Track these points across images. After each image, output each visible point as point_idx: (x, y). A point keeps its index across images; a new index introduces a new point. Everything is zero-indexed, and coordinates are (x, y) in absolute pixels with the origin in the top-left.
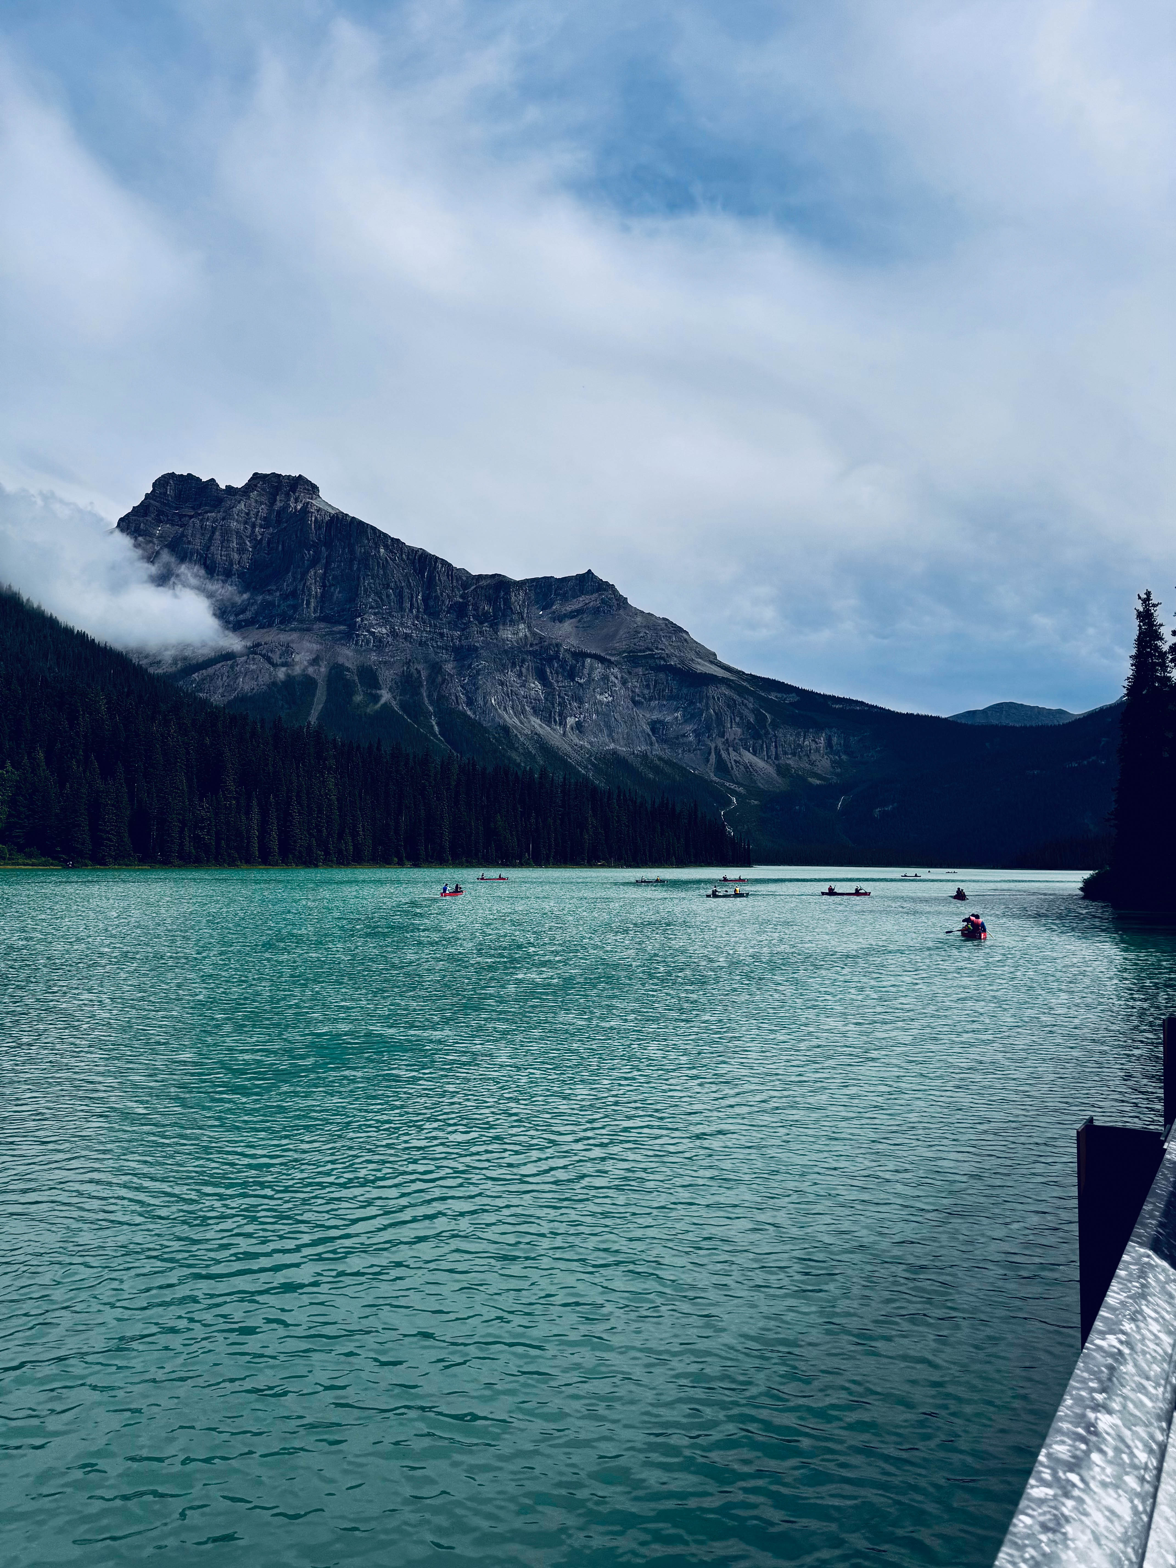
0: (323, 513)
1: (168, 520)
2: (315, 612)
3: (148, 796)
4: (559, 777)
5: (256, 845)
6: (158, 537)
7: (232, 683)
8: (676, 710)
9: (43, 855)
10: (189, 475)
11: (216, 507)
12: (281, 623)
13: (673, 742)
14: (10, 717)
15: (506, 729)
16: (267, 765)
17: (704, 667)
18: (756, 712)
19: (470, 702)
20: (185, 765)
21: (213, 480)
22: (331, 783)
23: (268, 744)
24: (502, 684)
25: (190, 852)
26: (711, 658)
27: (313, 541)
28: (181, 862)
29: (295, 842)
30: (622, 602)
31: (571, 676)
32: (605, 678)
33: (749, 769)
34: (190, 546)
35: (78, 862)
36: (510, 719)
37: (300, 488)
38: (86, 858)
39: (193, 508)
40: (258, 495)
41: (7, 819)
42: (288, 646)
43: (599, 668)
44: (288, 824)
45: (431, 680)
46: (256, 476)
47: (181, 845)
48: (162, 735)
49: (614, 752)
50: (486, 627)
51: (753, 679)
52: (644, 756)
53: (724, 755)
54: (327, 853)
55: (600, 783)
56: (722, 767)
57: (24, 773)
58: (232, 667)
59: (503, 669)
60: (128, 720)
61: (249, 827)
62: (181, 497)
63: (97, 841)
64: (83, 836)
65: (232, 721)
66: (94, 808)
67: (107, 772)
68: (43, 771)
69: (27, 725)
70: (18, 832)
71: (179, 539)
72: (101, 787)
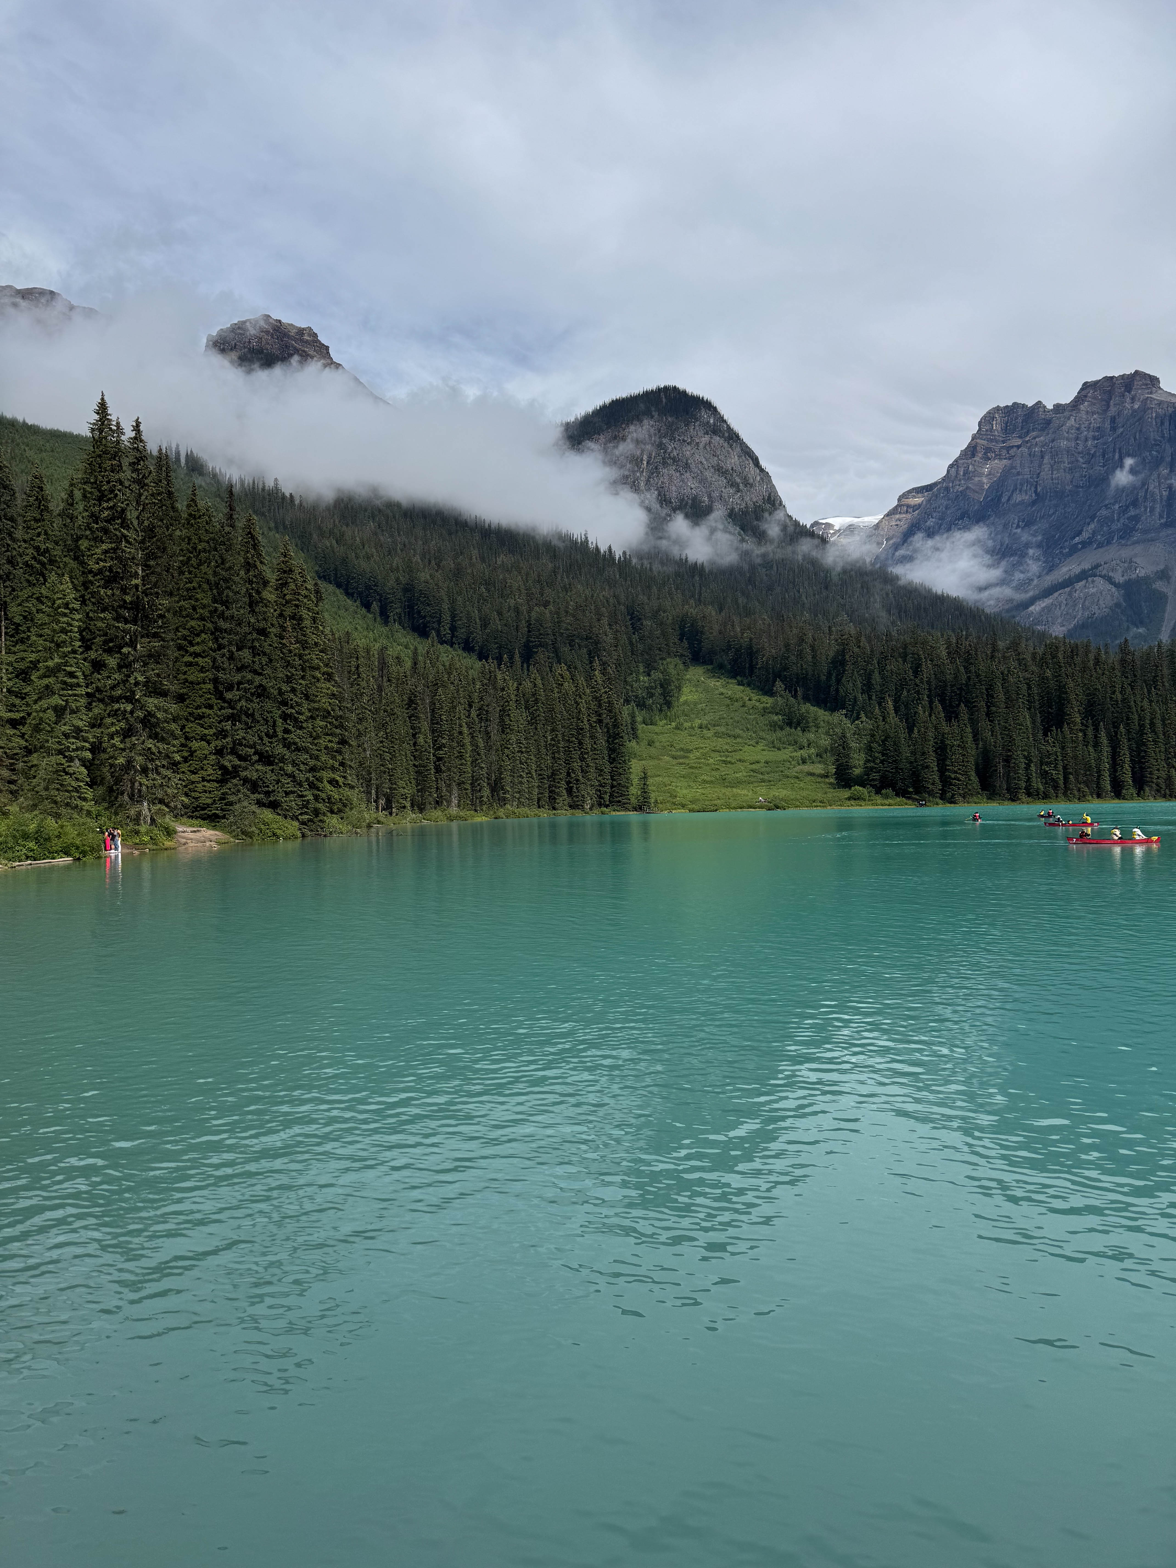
0: (1165, 406)
1: (996, 455)
2: (1161, 517)
3: (992, 735)
5: (1108, 779)
6: (987, 475)
7: (1071, 611)
9: (897, 795)
10: (1015, 404)
11: (1043, 430)
12: (1121, 538)
14: (862, 672)
16: (1114, 693)
20: (1028, 701)
21: (1039, 403)
23: (1114, 669)
25: (1038, 789)
27: (1155, 440)
28: (1030, 799)
29: (1151, 773)
34: (1020, 477)
35: (930, 801)
37: (1137, 383)
38: (937, 797)
39: (1020, 437)
40: (1089, 406)
41: (865, 764)
42: (1131, 561)
44: (1143, 754)
46: (1086, 386)
47: (1029, 780)
48: (1002, 673)
57: (876, 722)
58: (1070, 594)
60: (968, 662)
61: (1099, 760)
62: (1008, 429)
63: (946, 781)
64: (933, 776)
65: (1074, 651)
66: (942, 750)
67: (951, 714)
68: (893, 718)
69: (876, 677)
70: (875, 776)
71: (1006, 473)
72: (946, 729)
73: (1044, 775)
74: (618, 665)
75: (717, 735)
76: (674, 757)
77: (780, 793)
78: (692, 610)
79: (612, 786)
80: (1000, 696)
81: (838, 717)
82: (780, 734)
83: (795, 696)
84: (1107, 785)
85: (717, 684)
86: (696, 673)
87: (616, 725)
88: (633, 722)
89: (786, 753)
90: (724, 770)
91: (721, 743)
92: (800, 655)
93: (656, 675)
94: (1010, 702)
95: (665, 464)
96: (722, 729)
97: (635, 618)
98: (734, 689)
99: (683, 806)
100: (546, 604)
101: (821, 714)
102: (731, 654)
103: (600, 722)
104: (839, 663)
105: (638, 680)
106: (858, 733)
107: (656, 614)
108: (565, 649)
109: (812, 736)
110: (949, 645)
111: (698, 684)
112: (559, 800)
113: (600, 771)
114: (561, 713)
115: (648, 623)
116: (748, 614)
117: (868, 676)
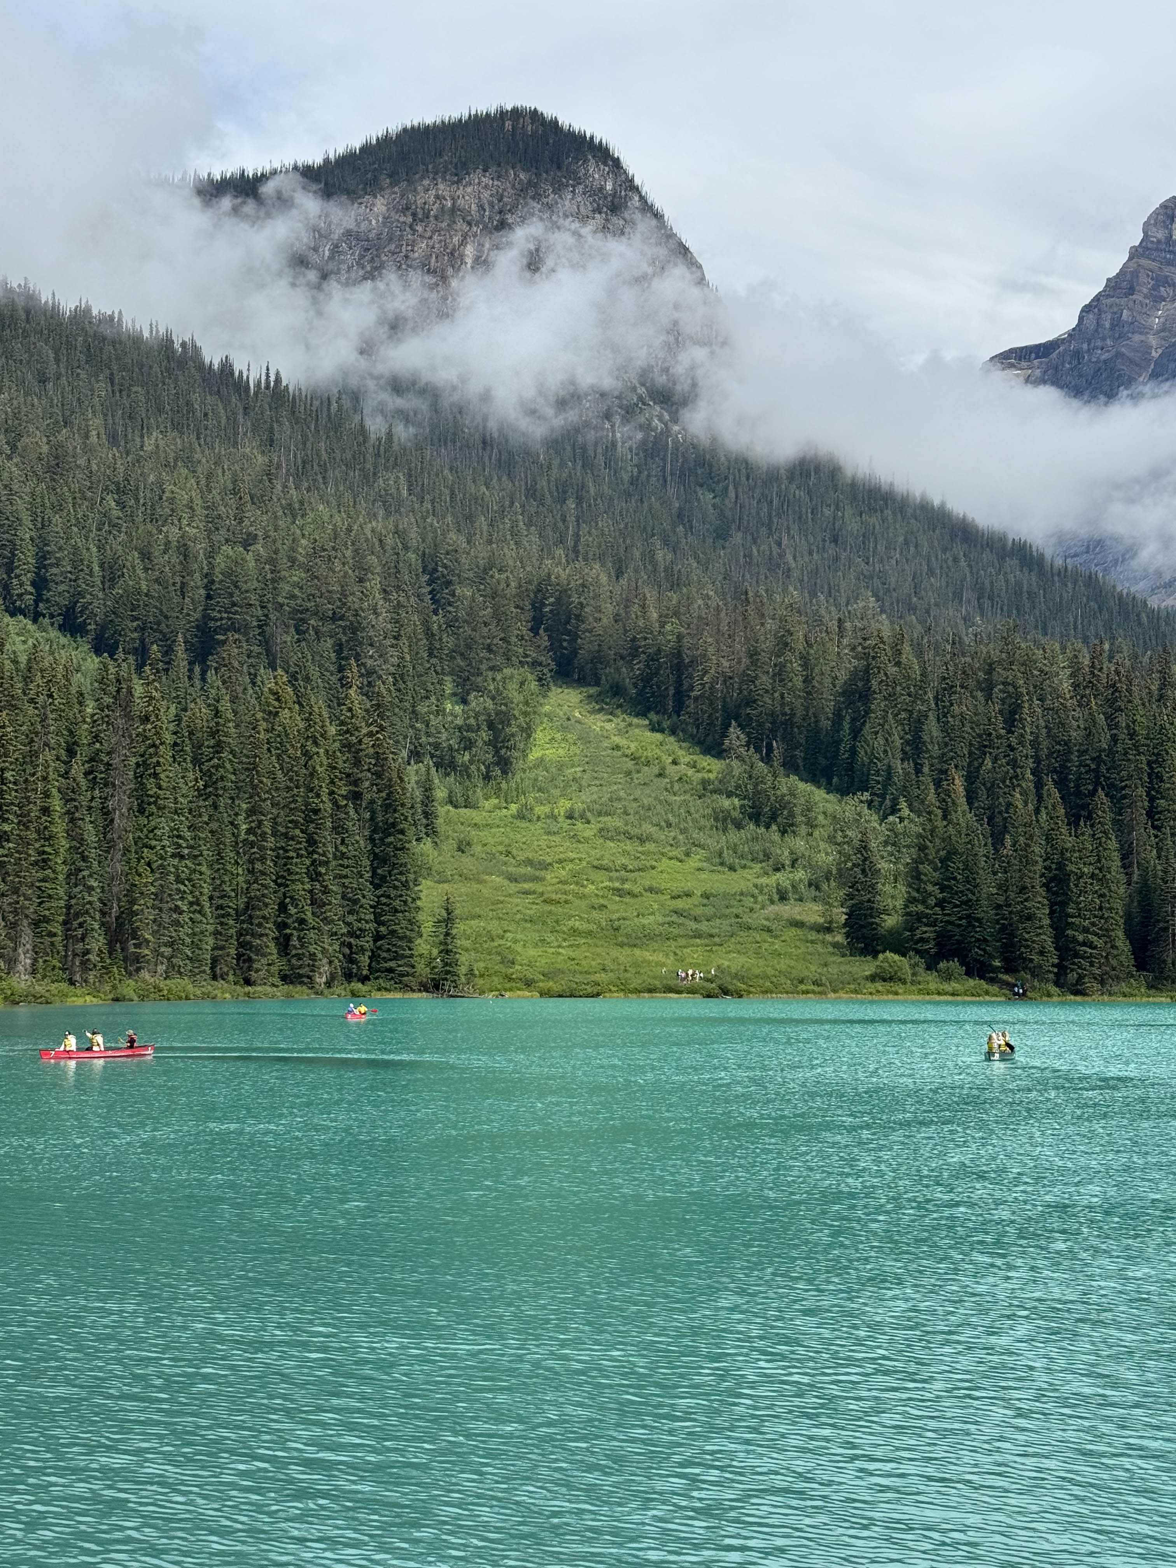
3: (1159, 857)
6: (1158, 332)
9: (969, 973)
14: (903, 715)
35: (1034, 988)
38: (1048, 980)
41: (906, 906)
57: (930, 820)
60: (1113, 705)
63: (1066, 948)
64: (1041, 937)
66: (1059, 883)
67: (1079, 811)
68: (963, 815)
69: (932, 729)
70: (925, 932)
72: (1068, 841)
74: (400, 677)
75: (604, 833)
76: (513, 879)
77: (732, 961)
78: (559, 569)
79: (378, 937)
81: (854, 807)
82: (734, 836)
83: (767, 759)
85: (608, 725)
86: (565, 701)
87: (389, 806)
88: (428, 799)
89: (747, 878)
90: (617, 908)
91: (612, 852)
92: (780, 674)
93: (477, 702)
96: (615, 822)
97: (438, 581)
98: (642, 739)
99: (528, 984)
100: (248, 542)
102: (638, 666)
103: (356, 796)
104: (857, 695)
105: (440, 711)
106: (893, 841)
107: (482, 575)
108: (285, 638)
109: (799, 844)
110: (1075, 669)
111: (567, 724)
112: (260, 963)
113: (352, 903)
114: (271, 774)
115: (465, 592)
116: (675, 584)
117: (916, 725)
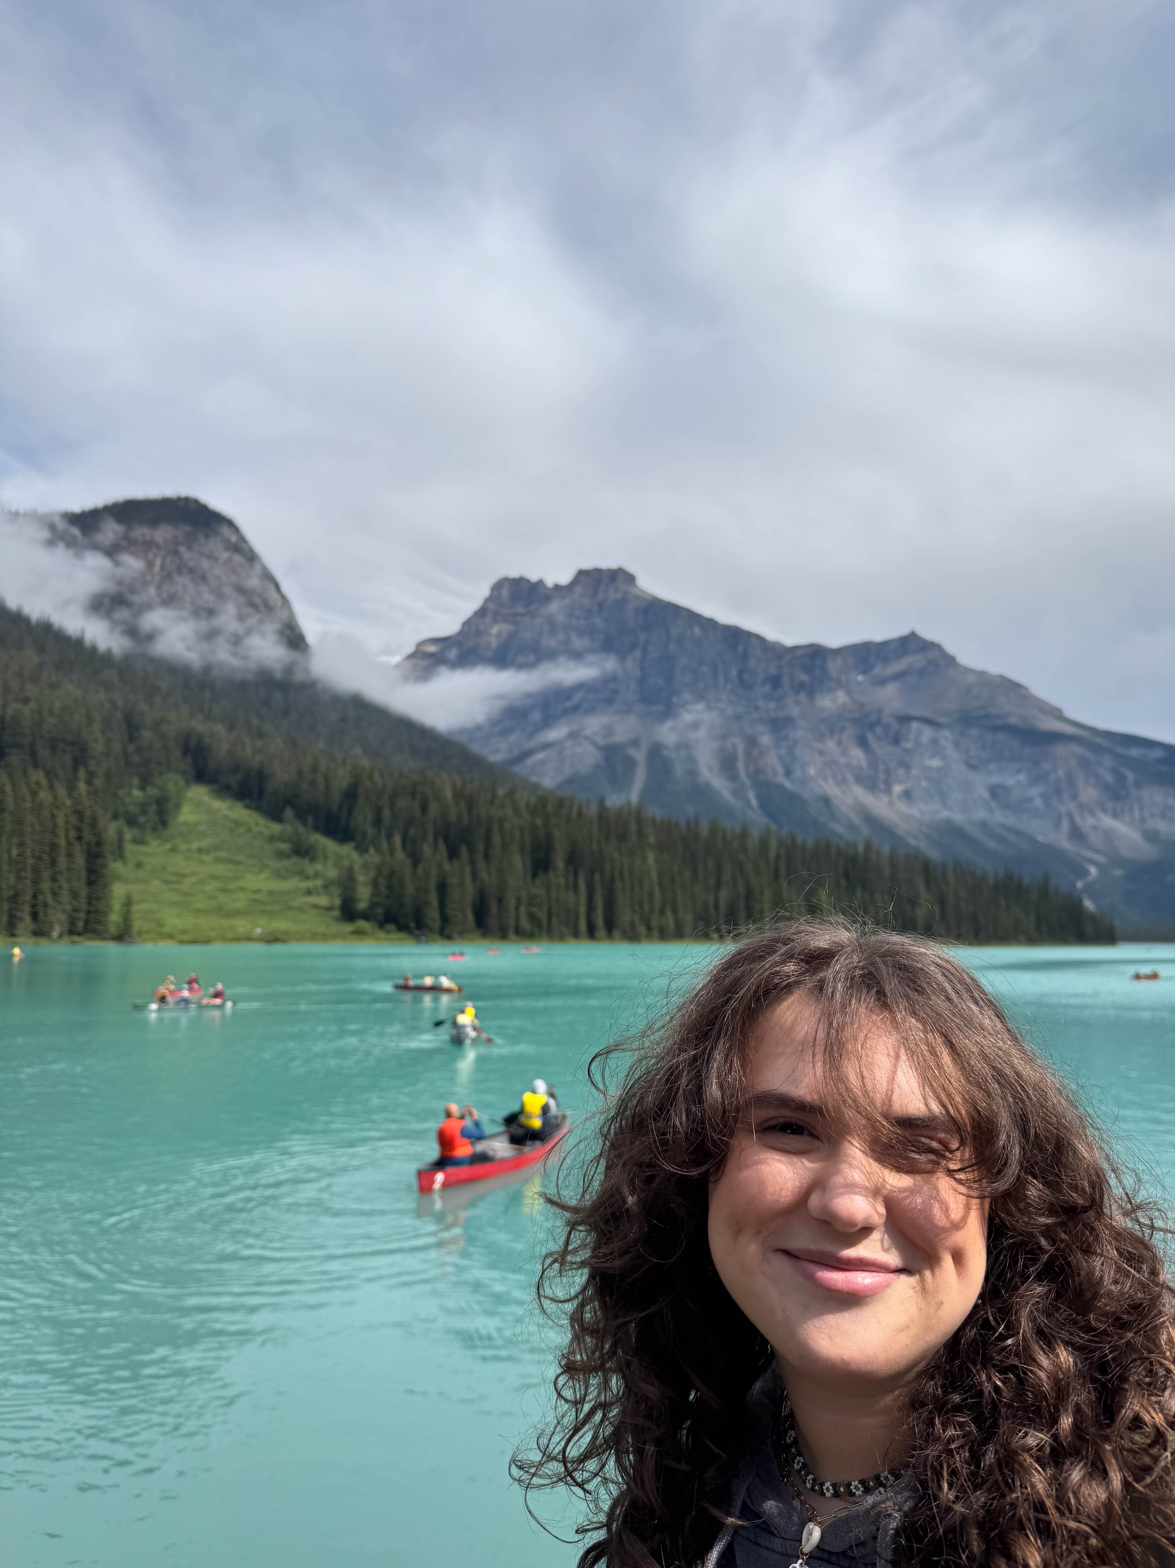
0: (641, 601)
1: (504, 619)
2: (634, 694)
3: (488, 875)
4: (886, 849)
5: (584, 920)
6: (495, 636)
7: (561, 766)
8: (1019, 771)
9: (400, 930)
10: (521, 576)
11: (544, 604)
13: (1020, 807)
14: (373, 806)
15: (826, 801)
16: (591, 843)
17: (1049, 724)
18: (1116, 772)
19: (788, 773)
20: (520, 845)
21: (541, 580)
22: (651, 858)
23: (592, 823)
24: (821, 753)
25: (525, 928)
26: (1057, 713)
27: (631, 627)
29: (619, 918)
30: (951, 660)
31: (896, 741)
32: (935, 742)
33: (1109, 835)
34: (524, 641)
35: (429, 937)
36: (831, 789)
37: (619, 578)
38: (435, 933)
39: (525, 607)
40: (582, 589)
41: (370, 898)
42: (611, 728)
43: (927, 733)
44: (612, 900)
45: (748, 754)
46: (581, 572)
47: (517, 920)
49: (948, 822)
50: (802, 697)
51: (1109, 735)
52: (984, 825)
53: (1078, 820)
54: (649, 928)
55: (934, 855)
56: (1077, 834)
57: (384, 856)
58: (560, 751)
59: (821, 737)
60: (471, 805)
61: (577, 905)
62: (515, 598)
63: (445, 919)
64: (433, 914)
65: (560, 803)
66: (442, 888)
67: (453, 854)
68: (400, 855)
69: (387, 813)
70: (379, 911)
71: (513, 636)
72: (447, 867)
73: (531, 916)
74: (108, 775)
75: (218, 860)
76: (166, 882)
77: (280, 925)
78: (199, 725)
79: (89, 912)
80: (497, 840)
81: (347, 850)
82: (286, 863)
83: (305, 824)
84: (583, 926)
85: (222, 806)
86: (199, 792)
87: (99, 843)
88: (120, 840)
89: (293, 883)
90: (222, 898)
91: (221, 869)
92: (313, 783)
93: (152, 791)
94: (505, 847)
95: (179, 571)
96: (223, 854)
97: (132, 727)
98: (239, 812)
99: (171, 937)
100: (26, 701)
101: (329, 844)
102: (239, 776)
103: (80, 838)
104: (351, 795)
105: (130, 795)
106: (365, 866)
107: (156, 726)
108: (44, 753)
109: (319, 867)
110: (454, 788)
111: (199, 804)
112: (21, 926)
113: (75, 895)
114: (32, 826)
115: (147, 734)
116: (261, 735)
117: (378, 812)
